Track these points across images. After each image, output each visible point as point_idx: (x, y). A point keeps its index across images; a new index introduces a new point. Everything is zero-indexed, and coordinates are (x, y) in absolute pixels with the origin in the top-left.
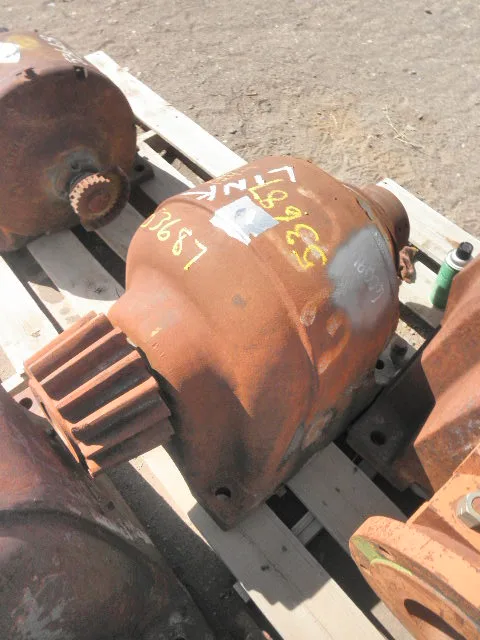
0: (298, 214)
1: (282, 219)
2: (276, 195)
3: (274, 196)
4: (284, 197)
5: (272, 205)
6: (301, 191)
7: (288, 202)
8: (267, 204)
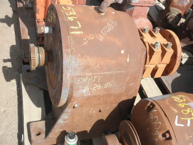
0: (180, 105)
1: (186, 104)
2: (186, 112)
3: (187, 112)
4: (183, 110)
5: (188, 109)
6: (176, 111)
7: (183, 109)
8: (190, 110)
